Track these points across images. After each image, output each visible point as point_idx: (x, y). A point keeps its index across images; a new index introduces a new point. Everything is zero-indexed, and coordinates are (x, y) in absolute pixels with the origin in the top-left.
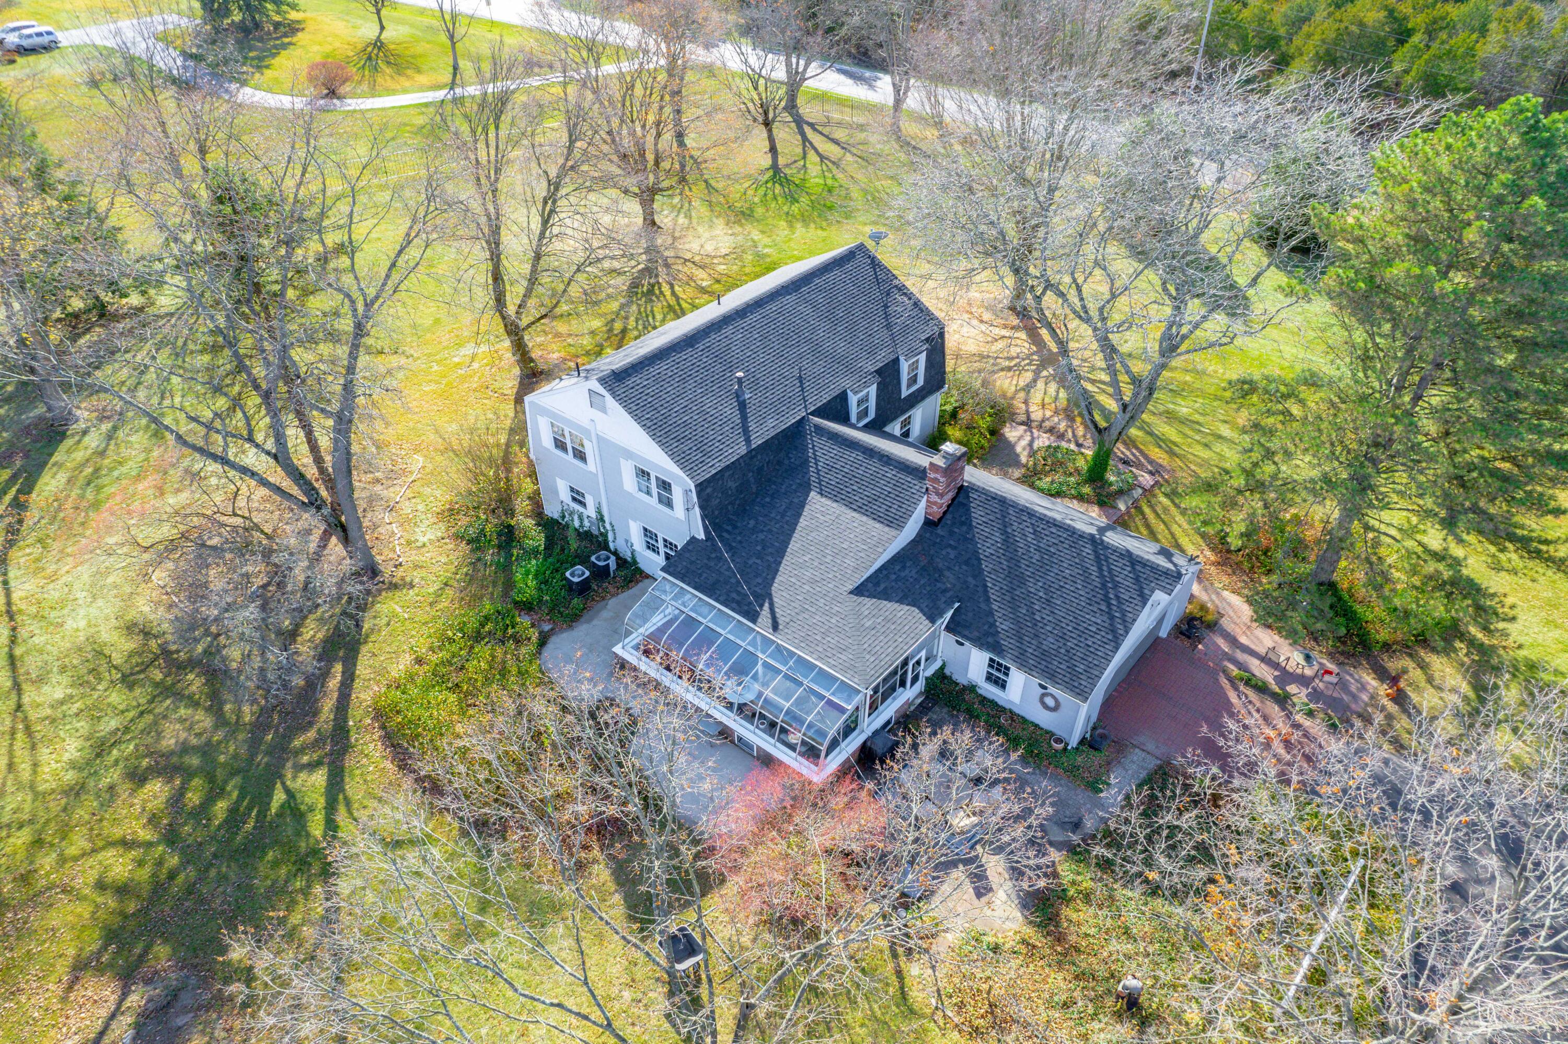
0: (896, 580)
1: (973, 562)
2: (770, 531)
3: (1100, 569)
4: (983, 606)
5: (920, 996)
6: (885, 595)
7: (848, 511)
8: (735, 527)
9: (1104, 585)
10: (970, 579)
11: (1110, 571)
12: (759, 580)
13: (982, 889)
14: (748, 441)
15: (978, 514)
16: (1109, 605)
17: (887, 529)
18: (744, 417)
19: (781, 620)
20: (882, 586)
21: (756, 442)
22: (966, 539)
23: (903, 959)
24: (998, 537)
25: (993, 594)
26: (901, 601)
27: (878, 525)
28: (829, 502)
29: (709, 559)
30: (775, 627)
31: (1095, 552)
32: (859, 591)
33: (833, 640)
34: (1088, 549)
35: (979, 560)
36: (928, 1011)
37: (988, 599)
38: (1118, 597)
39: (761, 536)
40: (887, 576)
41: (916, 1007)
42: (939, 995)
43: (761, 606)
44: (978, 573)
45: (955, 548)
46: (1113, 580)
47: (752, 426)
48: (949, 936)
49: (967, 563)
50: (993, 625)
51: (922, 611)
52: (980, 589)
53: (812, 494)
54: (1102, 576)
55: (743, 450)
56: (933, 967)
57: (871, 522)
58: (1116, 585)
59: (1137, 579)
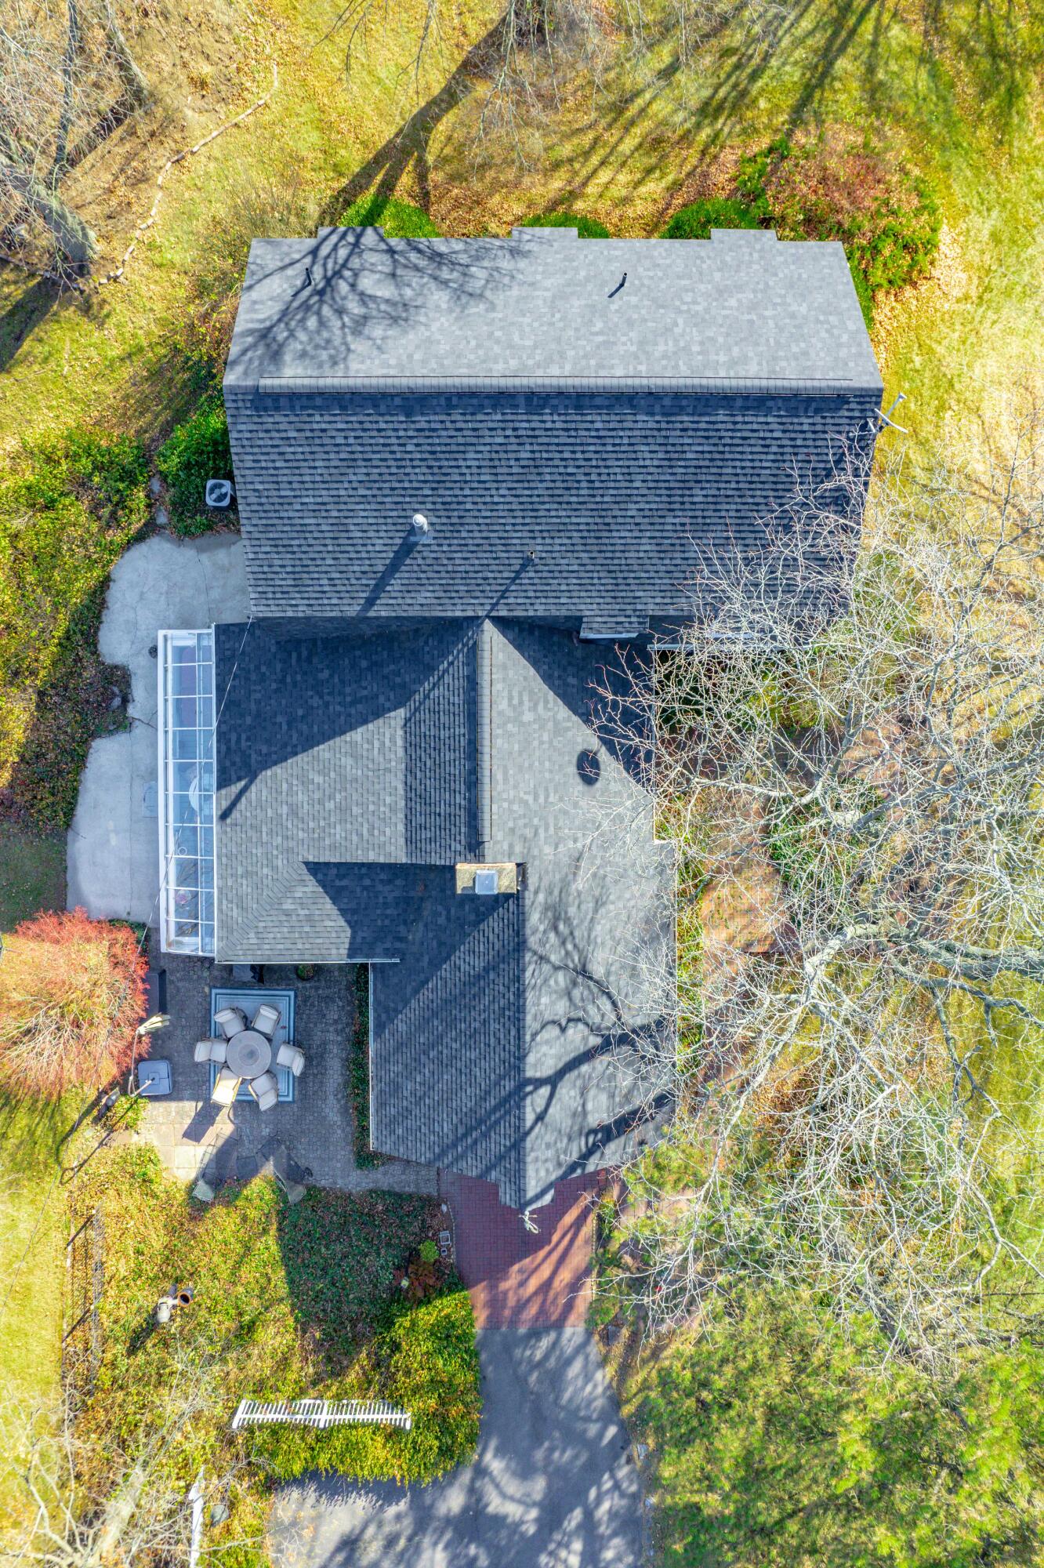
0: (365, 888)
1: (444, 952)
2: (327, 705)
3: (495, 1109)
4: (409, 990)
5: (73, 1152)
6: (335, 894)
7: (401, 776)
8: (309, 660)
9: (480, 1122)
10: (426, 959)
11: (497, 1122)
12: (265, 750)
13: (194, 1133)
14: (370, 602)
15: (493, 925)
16: (465, 1135)
17: (402, 841)
18: (393, 567)
19: (235, 814)
20: (344, 883)
21: (381, 611)
22: (462, 926)
23: (89, 1119)
24: (479, 964)
25: (425, 994)
26: (343, 912)
27: (401, 827)
28: (400, 742)
29: (258, 668)
30: (224, 816)
31: (510, 1095)
32: (316, 869)
33: (246, 887)
34: (509, 1085)
35: (448, 958)
36: (66, 1165)
37: (416, 991)
38: (475, 1142)
39: (316, 701)
40: (361, 877)
41: (62, 1154)
42: (81, 1166)
43: (239, 779)
44: (435, 965)
45: (448, 919)
46: (489, 1130)
47: (395, 584)
48: (135, 1138)
49: (441, 944)
50: (397, 1012)
51: (353, 938)
52: (422, 977)
53: (401, 713)
54: (489, 1114)
55: (352, 610)
56: (101, 1144)
57: (401, 816)
58: (486, 1135)
59: (501, 1158)
